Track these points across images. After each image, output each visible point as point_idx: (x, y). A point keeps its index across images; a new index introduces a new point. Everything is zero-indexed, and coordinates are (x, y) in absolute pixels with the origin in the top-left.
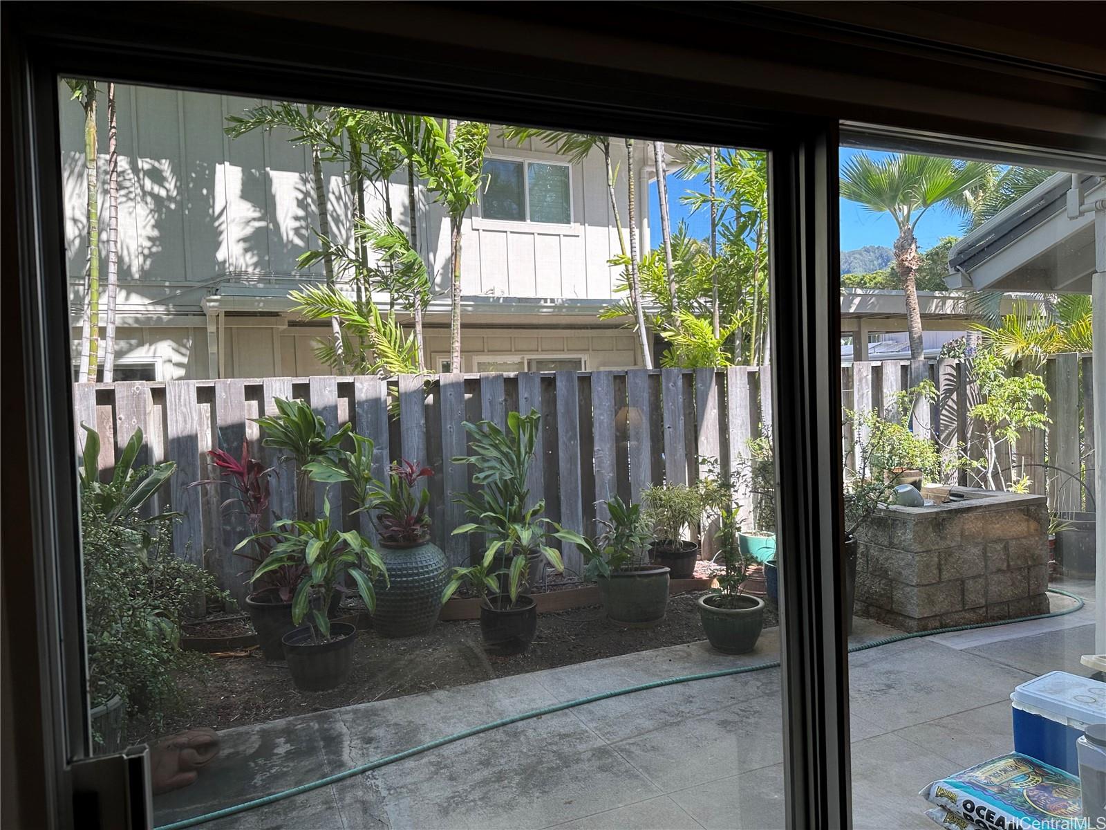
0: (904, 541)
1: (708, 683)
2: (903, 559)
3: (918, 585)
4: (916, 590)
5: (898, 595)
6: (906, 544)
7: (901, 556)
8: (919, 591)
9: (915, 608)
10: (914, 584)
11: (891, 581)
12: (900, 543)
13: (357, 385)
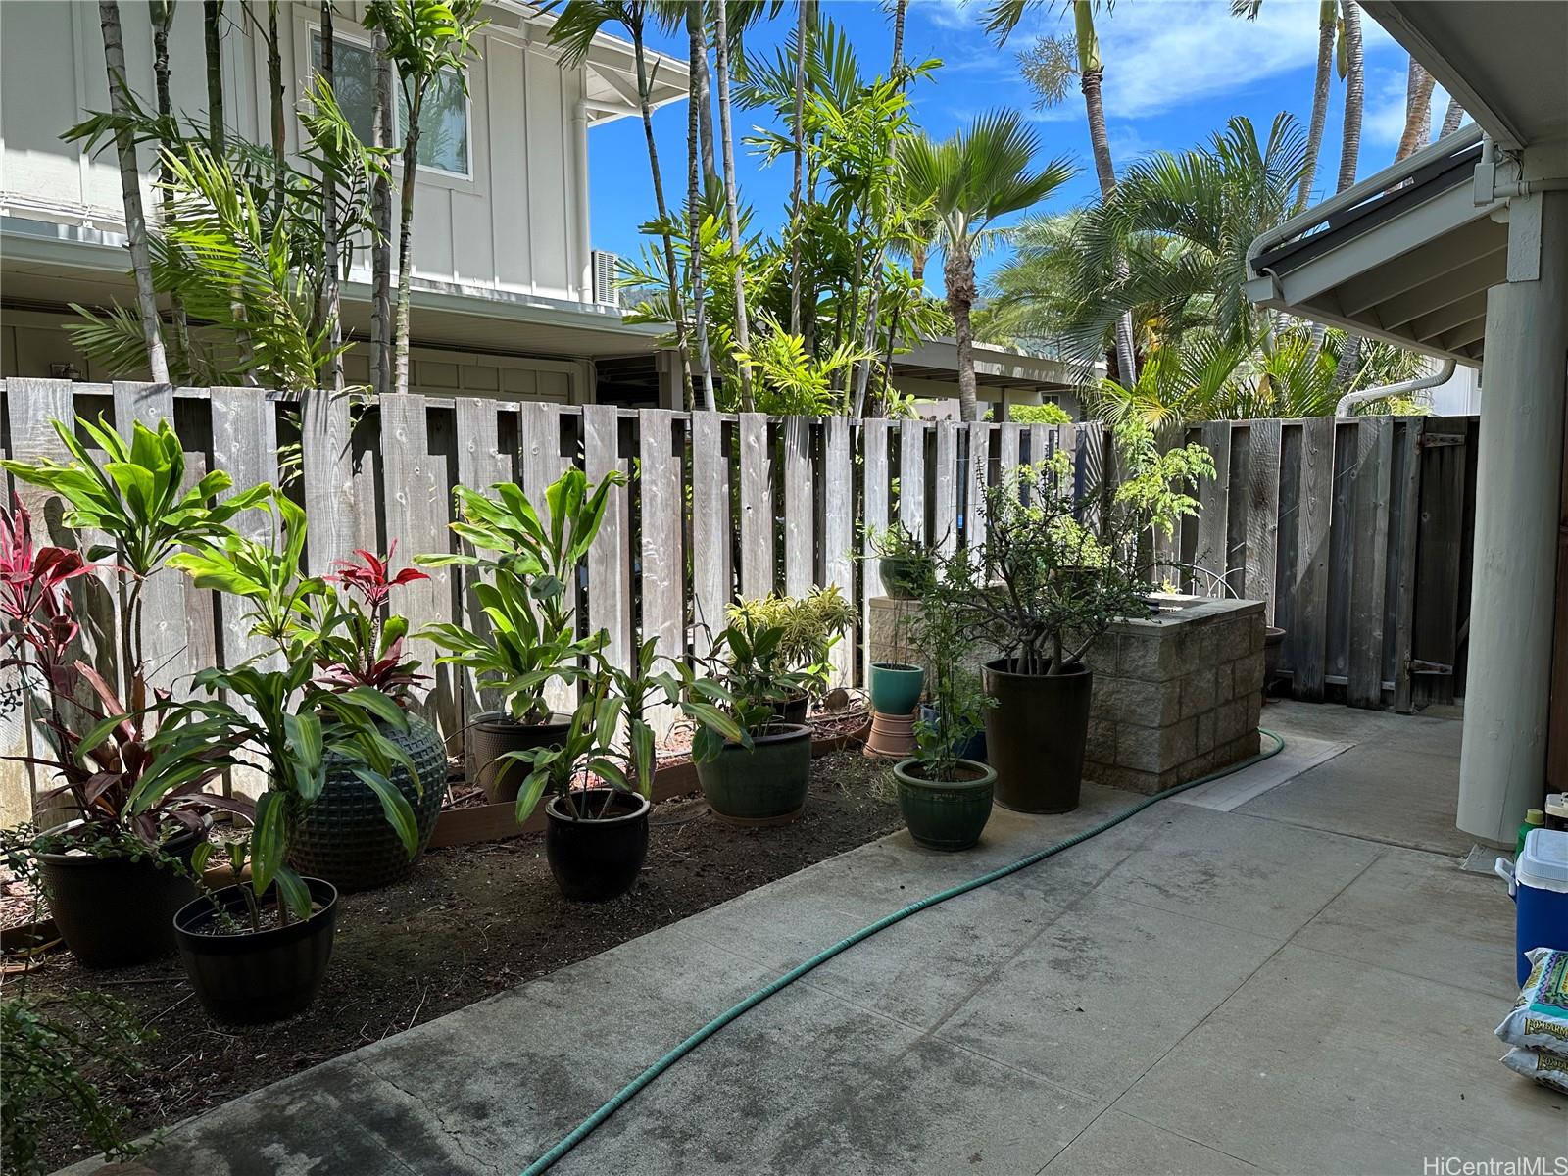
0: (1143, 666)
1: (966, 901)
2: (1139, 692)
3: (1160, 727)
4: (1158, 734)
5: (1127, 742)
6: (1146, 671)
7: (1136, 688)
8: (1162, 735)
9: (1153, 761)
10: (1155, 725)
11: (1116, 723)
12: (1135, 670)
13: (216, 404)
